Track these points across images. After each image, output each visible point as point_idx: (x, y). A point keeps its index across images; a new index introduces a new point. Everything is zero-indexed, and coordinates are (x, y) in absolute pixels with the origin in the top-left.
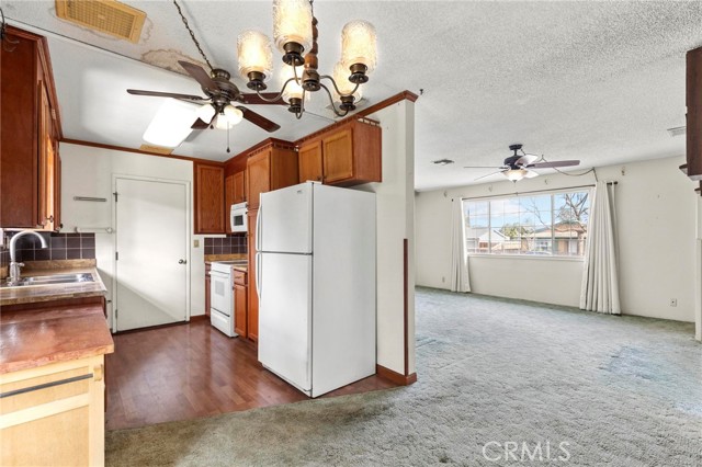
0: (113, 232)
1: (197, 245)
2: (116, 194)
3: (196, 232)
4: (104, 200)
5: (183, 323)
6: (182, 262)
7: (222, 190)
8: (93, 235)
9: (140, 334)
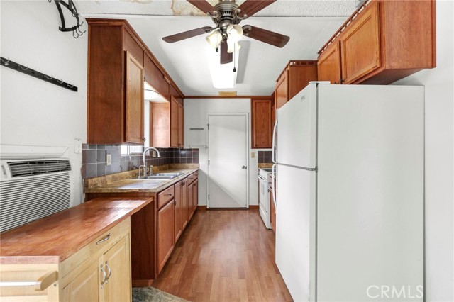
0: (207, 147)
1: (253, 157)
2: (208, 125)
3: (253, 147)
4: (202, 129)
5: (244, 209)
6: (244, 167)
7: (270, 116)
8: (198, 150)
9: (219, 212)
